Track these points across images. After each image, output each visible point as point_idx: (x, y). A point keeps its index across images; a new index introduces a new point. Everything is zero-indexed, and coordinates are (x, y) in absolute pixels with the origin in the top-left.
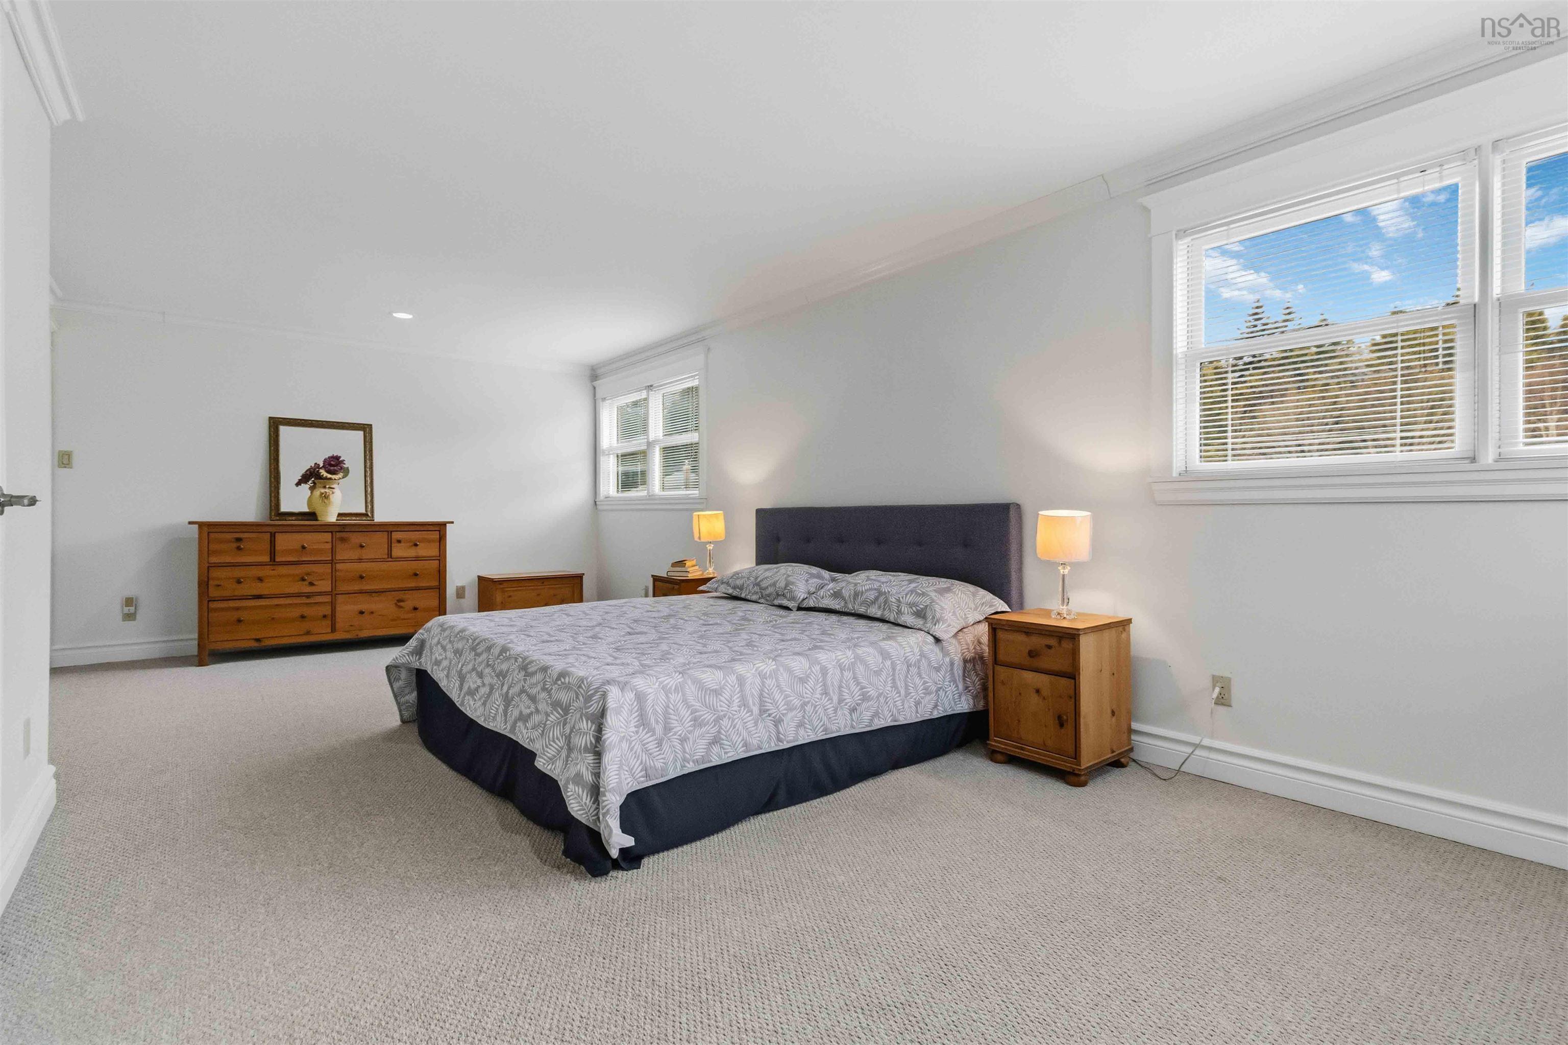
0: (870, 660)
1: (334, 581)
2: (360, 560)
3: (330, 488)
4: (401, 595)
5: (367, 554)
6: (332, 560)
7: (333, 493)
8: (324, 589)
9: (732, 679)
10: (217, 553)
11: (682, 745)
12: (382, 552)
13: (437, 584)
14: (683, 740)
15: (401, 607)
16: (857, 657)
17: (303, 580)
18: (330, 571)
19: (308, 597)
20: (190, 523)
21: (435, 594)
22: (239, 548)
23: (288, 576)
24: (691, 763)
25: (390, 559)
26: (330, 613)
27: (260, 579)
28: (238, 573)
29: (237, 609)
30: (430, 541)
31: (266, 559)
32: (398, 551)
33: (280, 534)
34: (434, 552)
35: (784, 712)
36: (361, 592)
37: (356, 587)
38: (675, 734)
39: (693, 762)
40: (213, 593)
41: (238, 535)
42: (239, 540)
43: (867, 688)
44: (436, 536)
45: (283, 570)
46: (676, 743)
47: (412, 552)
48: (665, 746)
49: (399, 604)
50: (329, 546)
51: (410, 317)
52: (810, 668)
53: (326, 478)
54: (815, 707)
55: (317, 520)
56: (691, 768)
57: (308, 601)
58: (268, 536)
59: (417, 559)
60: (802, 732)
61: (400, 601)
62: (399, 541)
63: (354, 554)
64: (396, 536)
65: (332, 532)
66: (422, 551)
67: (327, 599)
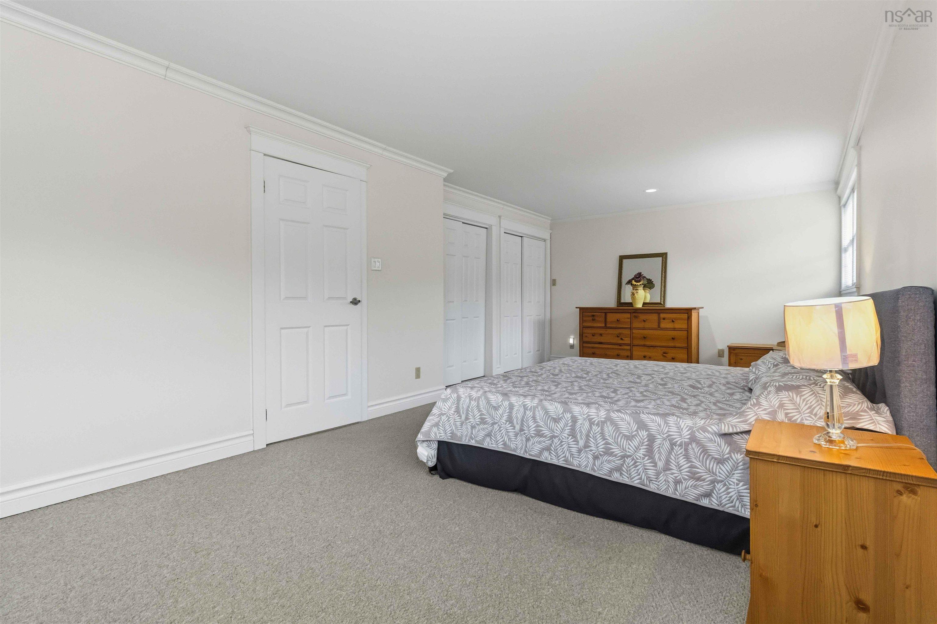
0: (623, 426)
1: (632, 338)
2: (644, 329)
3: (636, 290)
4: (665, 350)
5: (647, 325)
6: (631, 327)
7: (637, 292)
8: (626, 342)
9: (506, 403)
10: (585, 321)
11: (472, 430)
12: (655, 325)
13: (686, 345)
14: (473, 427)
15: (665, 357)
16: (609, 419)
17: (618, 337)
18: (630, 333)
19: (620, 345)
20: (576, 308)
21: (685, 351)
22: (593, 320)
23: (612, 334)
24: (474, 440)
25: (659, 329)
26: (630, 355)
27: (601, 335)
28: (594, 331)
29: (593, 348)
30: (682, 319)
31: (603, 325)
32: (663, 325)
33: (609, 314)
34: (685, 326)
35: (533, 435)
36: (644, 346)
37: (642, 343)
38: (470, 422)
39: (475, 440)
40: (585, 339)
41: (593, 314)
42: (593, 316)
43: (612, 445)
44: (686, 316)
45: (610, 331)
46: (469, 427)
47: (670, 325)
48: (464, 427)
49: (664, 355)
50: (629, 320)
51: (655, 190)
52: (562, 413)
53: (635, 285)
54: (562, 442)
55: (633, 306)
56: (473, 443)
57: (620, 347)
58: (604, 314)
59: (674, 329)
60: (546, 454)
61: (664, 353)
62: (664, 319)
63: (641, 325)
64: (662, 316)
65: (631, 313)
66: (678, 325)
67: (628, 347)
